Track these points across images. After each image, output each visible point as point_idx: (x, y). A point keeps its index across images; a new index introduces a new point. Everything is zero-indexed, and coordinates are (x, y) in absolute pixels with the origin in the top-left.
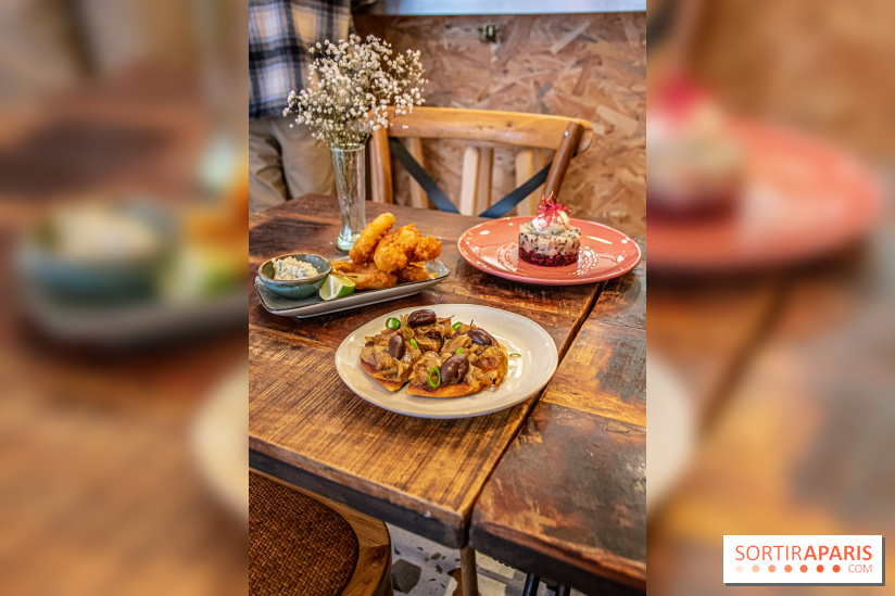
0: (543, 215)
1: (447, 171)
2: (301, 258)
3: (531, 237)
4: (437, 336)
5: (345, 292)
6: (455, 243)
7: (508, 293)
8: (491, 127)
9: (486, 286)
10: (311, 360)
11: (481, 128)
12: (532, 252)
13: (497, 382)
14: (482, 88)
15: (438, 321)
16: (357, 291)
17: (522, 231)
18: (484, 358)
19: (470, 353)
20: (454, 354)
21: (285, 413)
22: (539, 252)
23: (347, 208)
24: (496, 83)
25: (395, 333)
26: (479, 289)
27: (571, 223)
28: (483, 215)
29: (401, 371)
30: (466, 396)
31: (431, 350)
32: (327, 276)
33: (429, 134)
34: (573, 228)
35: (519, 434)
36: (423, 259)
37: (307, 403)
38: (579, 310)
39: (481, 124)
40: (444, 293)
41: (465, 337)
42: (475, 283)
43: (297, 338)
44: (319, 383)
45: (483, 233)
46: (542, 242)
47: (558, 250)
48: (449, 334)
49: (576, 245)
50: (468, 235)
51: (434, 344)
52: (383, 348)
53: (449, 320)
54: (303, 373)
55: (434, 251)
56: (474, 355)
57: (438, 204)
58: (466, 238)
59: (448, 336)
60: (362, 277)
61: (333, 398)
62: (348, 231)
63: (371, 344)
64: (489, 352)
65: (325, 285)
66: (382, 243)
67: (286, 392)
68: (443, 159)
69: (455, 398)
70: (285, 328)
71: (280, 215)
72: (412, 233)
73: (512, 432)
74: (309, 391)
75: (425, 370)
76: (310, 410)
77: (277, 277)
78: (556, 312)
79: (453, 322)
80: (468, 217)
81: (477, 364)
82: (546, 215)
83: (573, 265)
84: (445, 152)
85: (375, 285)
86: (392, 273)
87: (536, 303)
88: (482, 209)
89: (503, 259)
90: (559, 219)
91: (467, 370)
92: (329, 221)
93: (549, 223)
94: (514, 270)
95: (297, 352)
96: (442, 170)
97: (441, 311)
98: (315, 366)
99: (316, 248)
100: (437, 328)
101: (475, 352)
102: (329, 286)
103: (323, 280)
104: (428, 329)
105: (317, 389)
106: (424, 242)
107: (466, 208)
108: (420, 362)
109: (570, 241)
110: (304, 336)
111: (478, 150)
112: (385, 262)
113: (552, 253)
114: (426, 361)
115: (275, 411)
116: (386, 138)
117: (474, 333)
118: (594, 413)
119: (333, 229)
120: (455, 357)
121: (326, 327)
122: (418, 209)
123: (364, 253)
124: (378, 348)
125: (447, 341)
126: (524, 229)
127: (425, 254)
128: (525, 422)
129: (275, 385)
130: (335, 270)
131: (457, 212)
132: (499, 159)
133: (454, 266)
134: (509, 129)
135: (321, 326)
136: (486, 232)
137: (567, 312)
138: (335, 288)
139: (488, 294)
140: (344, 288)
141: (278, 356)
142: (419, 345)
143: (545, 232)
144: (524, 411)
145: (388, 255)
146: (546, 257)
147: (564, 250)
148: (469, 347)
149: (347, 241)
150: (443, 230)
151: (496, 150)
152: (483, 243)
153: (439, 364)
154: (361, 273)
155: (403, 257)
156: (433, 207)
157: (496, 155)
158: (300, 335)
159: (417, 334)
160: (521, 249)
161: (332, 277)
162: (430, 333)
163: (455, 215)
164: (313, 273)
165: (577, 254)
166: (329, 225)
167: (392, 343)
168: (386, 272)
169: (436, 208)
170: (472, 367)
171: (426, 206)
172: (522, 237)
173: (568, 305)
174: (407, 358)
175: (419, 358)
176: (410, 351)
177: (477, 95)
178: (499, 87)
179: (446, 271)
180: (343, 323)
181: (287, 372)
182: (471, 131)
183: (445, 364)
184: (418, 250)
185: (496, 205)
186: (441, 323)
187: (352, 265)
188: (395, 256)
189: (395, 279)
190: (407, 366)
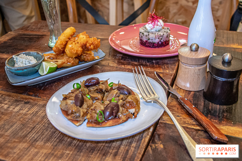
0: (150, 22)
2: (29, 54)
3: (145, 34)
4: (101, 91)
5: (52, 70)
6: (108, 39)
7: (136, 63)
9: (125, 60)
10: (35, 109)
12: (146, 41)
13: (135, 114)
15: (101, 83)
16: (57, 69)
17: (140, 31)
18: (127, 102)
19: (119, 100)
20: (110, 101)
21: (20, 142)
22: (150, 41)
23: (52, 26)
25: (78, 92)
26: (121, 62)
27: (165, 25)
28: (120, 25)
29: (82, 114)
30: (119, 124)
31: (98, 99)
32: (42, 62)
34: (166, 27)
35: (150, 144)
36: (91, 50)
37: (32, 135)
38: (173, 69)
40: (104, 66)
41: (116, 91)
42: (119, 59)
43: (28, 97)
44: (39, 122)
45: (121, 33)
46: (151, 36)
47: (160, 39)
48: (107, 89)
49: (168, 36)
50: (114, 35)
51: (99, 96)
52: (71, 101)
53: (107, 81)
54: (30, 117)
55: (97, 45)
56: (121, 101)
57: (99, 21)
58: (112, 36)
59: (107, 91)
60: (60, 62)
61: (47, 130)
62: (54, 38)
63: (65, 98)
64: (129, 99)
65: (41, 67)
66: (69, 42)
67: (21, 129)
69: (113, 126)
70: (22, 92)
71: (21, 32)
72: (85, 36)
73: (146, 143)
74: (34, 128)
75: (95, 113)
76: (34, 139)
77: (16, 65)
78: (162, 71)
79: (109, 82)
80: (113, 26)
81: (123, 106)
82: (152, 22)
83: (167, 46)
85: (67, 65)
86: (76, 58)
87: (151, 67)
88: (120, 22)
89: (132, 45)
90: (159, 24)
91: (118, 111)
92: (45, 33)
93: (154, 26)
94: (138, 51)
95: (27, 105)
97: (102, 77)
98: (37, 112)
99: (38, 47)
100: (101, 87)
101: (122, 99)
102: (43, 68)
103: (39, 65)
104: (95, 88)
105: (38, 126)
106: (91, 40)
107: (113, 22)
108: (92, 108)
109: (166, 34)
110: (31, 95)
112: (71, 52)
113: (157, 41)
114: (95, 107)
115: (15, 142)
117: (121, 88)
118: (189, 127)
119: (47, 37)
120: (111, 104)
121: (43, 90)
123: (60, 48)
124: (69, 102)
125: (106, 94)
126: (141, 30)
127: (92, 47)
128: (153, 135)
129: (15, 125)
130: (46, 59)
133: (108, 51)
135: (40, 89)
136: (123, 33)
137: (168, 71)
138: (46, 69)
139: (126, 64)
140: (50, 68)
141: (17, 108)
142: (91, 97)
143: (152, 31)
144: (151, 130)
145: (72, 49)
146: (154, 43)
147: (163, 39)
148: (118, 97)
149: (53, 43)
150: (101, 33)
152: (121, 38)
153: (103, 108)
154: (60, 59)
155: (80, 49)
156: (97, 23)
158: (29, 95)
159: (90, 91)
160: (141, 40)
161: (44, 63)
162: (97, 90)
163: (108, 25)
164: (34, 61)
165: (169, 41)
166: (45, 35)
167: (76, 97)
168: (72, 58)
169: (98, 23)
170: (121, 109)
172: (141, 34)
173: (168, 67)
174: (85, 106)
175: (92, 105)
176: (86, 101)
179: (104, 54)
180: (52, 86)
181: (22, 117)
183: (106, 108)
184: (88, 45)
185: (126, 20)
186: (102, 84)
187: (55, 55)
188: (76, 49)
189: (77, 61)
190: (85, 110)
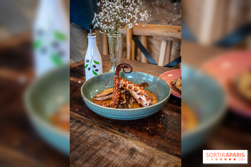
1: (155, 49)
8: (172, 32)
11: (168, 32)
14: (170, 19)
24: (175, 18)
33: (148, 35)
39: (168, 31)
57: (150, 61)
68: (154, 45)
80: (161, 67)
84: (154, 42)
96: (153, 48)
98: (84, 132)
105: (82, 145)
111: (167, 41)
116: (131, 35)
122: (143, 63)
131: (157, 65)
132: (174, 45)
134: (179, 33)
151: (173, 42)
157: (173, 44)
158: (82, 115)
169: (149, 63)
171: (146, 62)
177: (168, 22)
178: (176, 19)
182: (164, 33)
185: (171, 62)
